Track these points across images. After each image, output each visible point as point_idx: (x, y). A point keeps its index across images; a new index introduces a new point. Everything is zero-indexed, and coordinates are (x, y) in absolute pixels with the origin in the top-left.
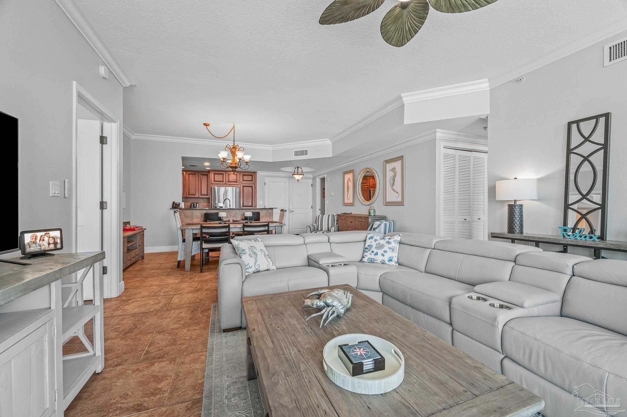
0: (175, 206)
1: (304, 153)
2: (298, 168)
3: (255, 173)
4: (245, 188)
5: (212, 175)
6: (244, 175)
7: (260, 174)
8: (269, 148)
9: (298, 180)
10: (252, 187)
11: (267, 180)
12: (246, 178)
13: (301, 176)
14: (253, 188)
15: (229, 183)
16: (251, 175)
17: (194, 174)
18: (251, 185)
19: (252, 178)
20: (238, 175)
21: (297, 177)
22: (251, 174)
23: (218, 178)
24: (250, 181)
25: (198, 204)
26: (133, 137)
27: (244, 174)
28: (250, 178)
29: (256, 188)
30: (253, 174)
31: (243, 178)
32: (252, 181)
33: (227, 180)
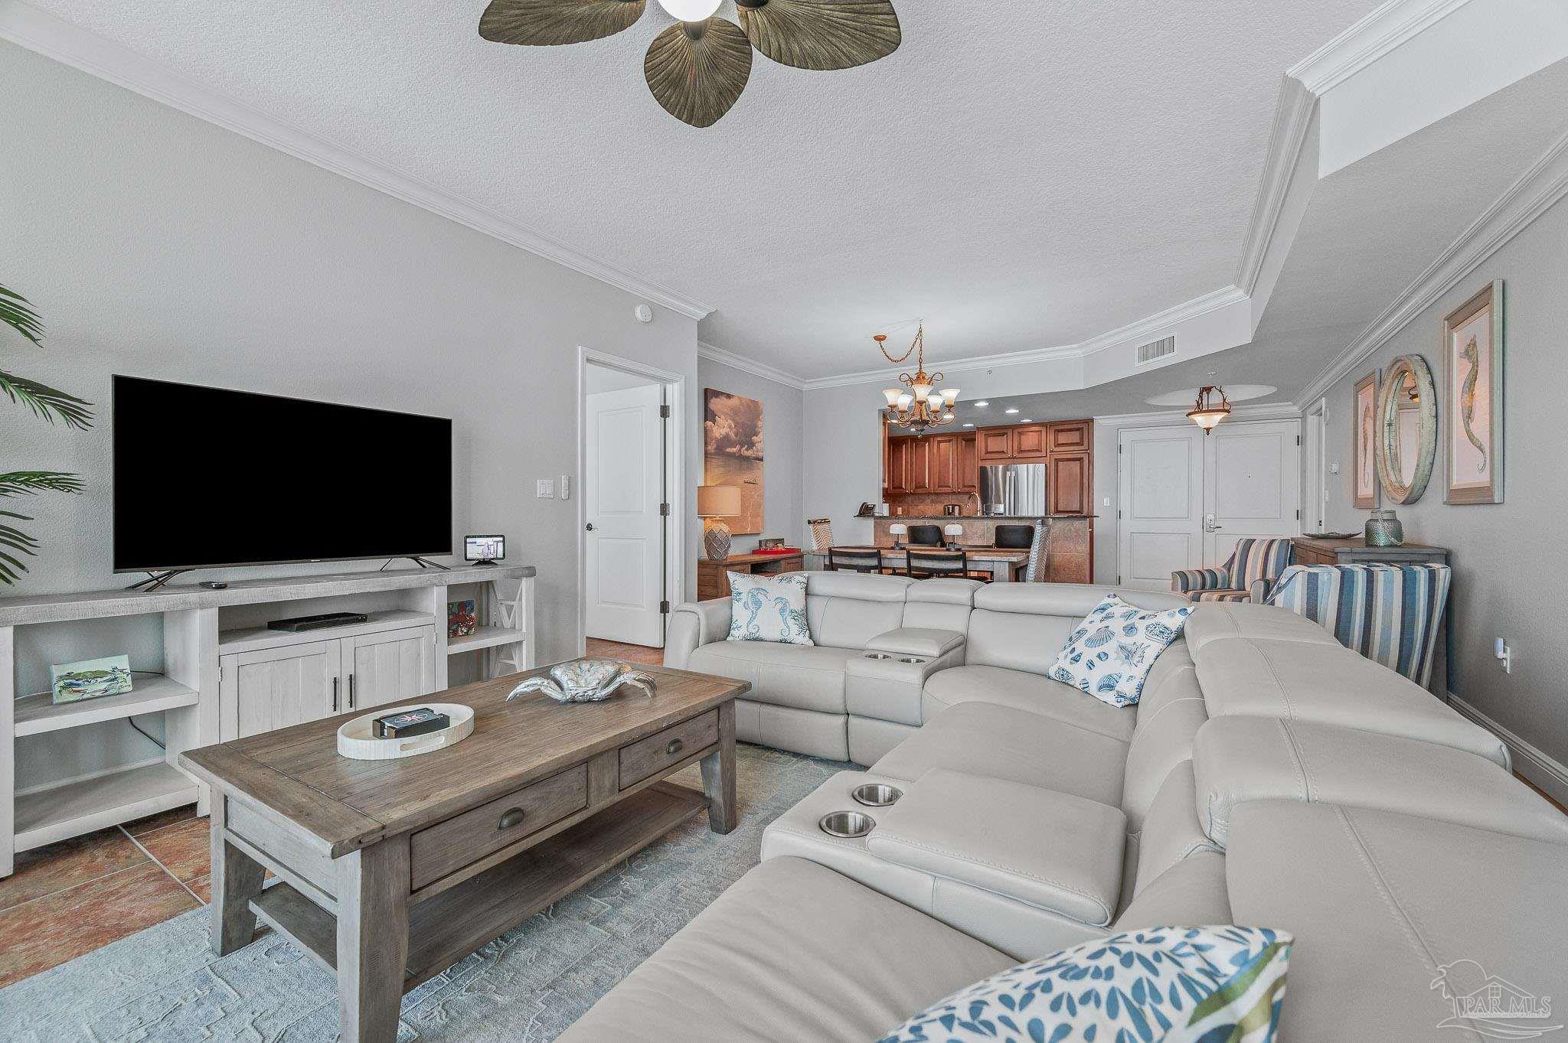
0: (866, 511)
1: (1164, 346)
2: (1208, 390)
3: (1089, 422)
4: (1060, 463)
5: (980, 440)
6: (1059, 431)
7: (1103, 424)
8: (1074, 352)
9: (1208, 430)
10: (1080, 460)
11: (1126, 438)
12: (1063, 438)
13: (1219, 417)
14: (1084, 461)
15: (1024, 455)
16: (1078, 430)
17: (949, 441)
18: (1079, 456)
19: (1082, 438)
20: (1044, 433)
21: (1201, 420)
22: (1080, 426)
23: (995, 444)
24: (1077, 444)
25: (957, 508)
26: (806, 387)
27: (1060, 427)
28: (1075, 437)
29: (1091, 462)
30: (1083, 427)
31: (1056, 439)
32: (1081, 444)
33: (1015, 448)
